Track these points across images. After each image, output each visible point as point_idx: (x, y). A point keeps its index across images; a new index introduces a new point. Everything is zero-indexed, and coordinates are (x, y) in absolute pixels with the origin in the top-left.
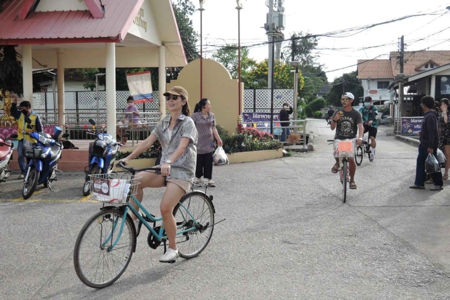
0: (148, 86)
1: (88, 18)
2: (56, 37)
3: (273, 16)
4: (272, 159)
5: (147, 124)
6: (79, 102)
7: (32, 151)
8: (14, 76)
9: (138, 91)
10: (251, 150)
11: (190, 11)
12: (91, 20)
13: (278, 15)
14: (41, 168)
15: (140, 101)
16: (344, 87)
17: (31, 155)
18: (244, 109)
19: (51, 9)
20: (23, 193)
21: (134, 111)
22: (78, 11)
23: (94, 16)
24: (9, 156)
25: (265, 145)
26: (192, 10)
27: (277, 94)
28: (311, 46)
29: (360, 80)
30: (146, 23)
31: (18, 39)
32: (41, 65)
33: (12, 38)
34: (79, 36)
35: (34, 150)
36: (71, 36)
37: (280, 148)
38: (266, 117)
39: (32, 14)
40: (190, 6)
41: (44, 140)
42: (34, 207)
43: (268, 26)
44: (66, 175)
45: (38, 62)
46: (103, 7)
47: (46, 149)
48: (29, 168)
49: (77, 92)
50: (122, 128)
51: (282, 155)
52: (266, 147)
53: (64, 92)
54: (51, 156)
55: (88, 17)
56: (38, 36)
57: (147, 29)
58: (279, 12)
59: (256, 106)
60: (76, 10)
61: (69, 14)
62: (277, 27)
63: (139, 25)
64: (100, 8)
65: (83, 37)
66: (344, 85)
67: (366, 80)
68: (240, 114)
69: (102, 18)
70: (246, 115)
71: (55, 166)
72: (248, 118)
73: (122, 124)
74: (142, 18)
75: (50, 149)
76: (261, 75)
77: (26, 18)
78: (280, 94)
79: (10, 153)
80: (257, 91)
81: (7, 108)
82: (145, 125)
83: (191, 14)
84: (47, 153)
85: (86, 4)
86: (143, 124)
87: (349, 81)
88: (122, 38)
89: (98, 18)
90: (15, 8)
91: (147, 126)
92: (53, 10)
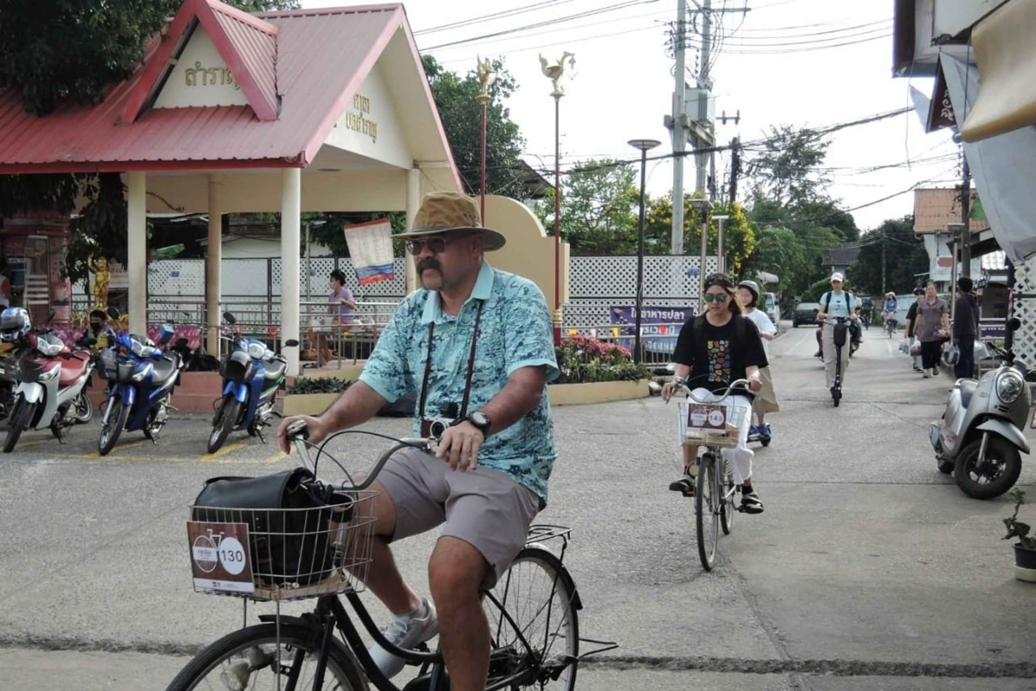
0: (387, 248)
1: (247, 120)
2: (185, 158)
3: (684, 100)
4: (625, 400)
5: (374, 326)
6: (273, 280)
7: (115, 368)
8: (114, 230)
9: (367, 259)
10: (581, 381)
11: (506, 89)
12: (253, 124)
13: (696, 97)
14: (131, 400)
15: (372, 278)
16: (884, 251)
17: (114, 375)
18: (570, 298)
19: (183, 104)
20: (99, 445)
21: (343, 300)
22: (233, 106)
23: (259, 116)
24: (83, 379)
25: (610, 371)
26: (510, 87)
27: (689, 267)
28: (812, 158)
29: (920, 235)
30: (374, 125)
31: (116, 161)
32: (173, 209)
33: (105, 159)
34: (227, 156)
35: (118, 367)
36: (212, 156)
37: (643, 377)
38: (658, 314)
39: (147, 112)
40: (503, 79)
41: (140, 348)
42: (111, 468)
43: (673, 121)
44: (197, 421)
45: (165, 202)
46: (279, 98)
47: (142, 365)
48: (112, 399)
49: (269, 260)
50: (318, 332)
51: (648, 392)
52: (612, 375)
53: (220, 260)
54: (153, 380)
55: (249, 118)
56: (153, 156)
57: (377, 136)
58: (699, 91)
59: (644, 293)
60: (229, 104)
61: (214, 114)
62: (693, 123)
63: (358, 130)
64: (272, 101)
65: (235, 158)
66: (884, 246)
67: (933, 236)
68: (557, 307)
69: (274, 121)
70: (618, 311)
71: (164, 399)
72: (621, 318)
73: (318, 324)
74: (365, 116)
75: (150, 366)
76: (656, 226)
77: (136, 119)
78: (696, 267)
79: (84, 373)
80: (645, 259)
81: (101, 291)
82: (369, 328)
83: (507, 95)
84: (145, 372)
85: (245, 94)
86: (365, 326)
87: (897, 237)
88: (307, 159)
89: (266, 121)
90: (117, 103)
91: (375, 329)
92: (187, 105)
